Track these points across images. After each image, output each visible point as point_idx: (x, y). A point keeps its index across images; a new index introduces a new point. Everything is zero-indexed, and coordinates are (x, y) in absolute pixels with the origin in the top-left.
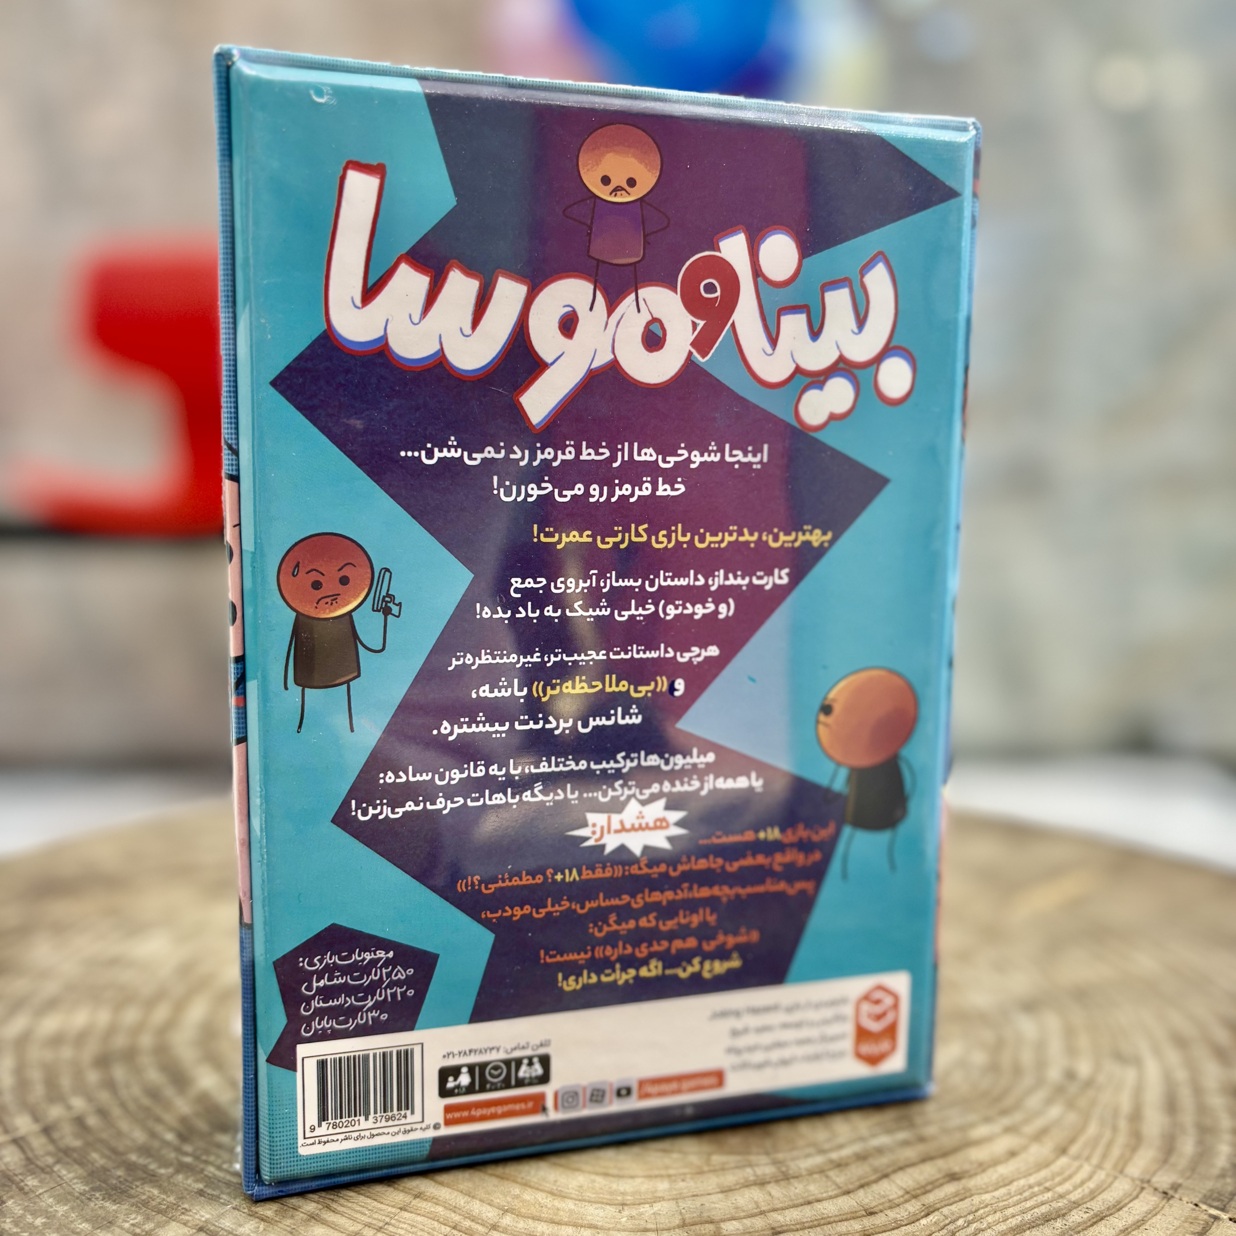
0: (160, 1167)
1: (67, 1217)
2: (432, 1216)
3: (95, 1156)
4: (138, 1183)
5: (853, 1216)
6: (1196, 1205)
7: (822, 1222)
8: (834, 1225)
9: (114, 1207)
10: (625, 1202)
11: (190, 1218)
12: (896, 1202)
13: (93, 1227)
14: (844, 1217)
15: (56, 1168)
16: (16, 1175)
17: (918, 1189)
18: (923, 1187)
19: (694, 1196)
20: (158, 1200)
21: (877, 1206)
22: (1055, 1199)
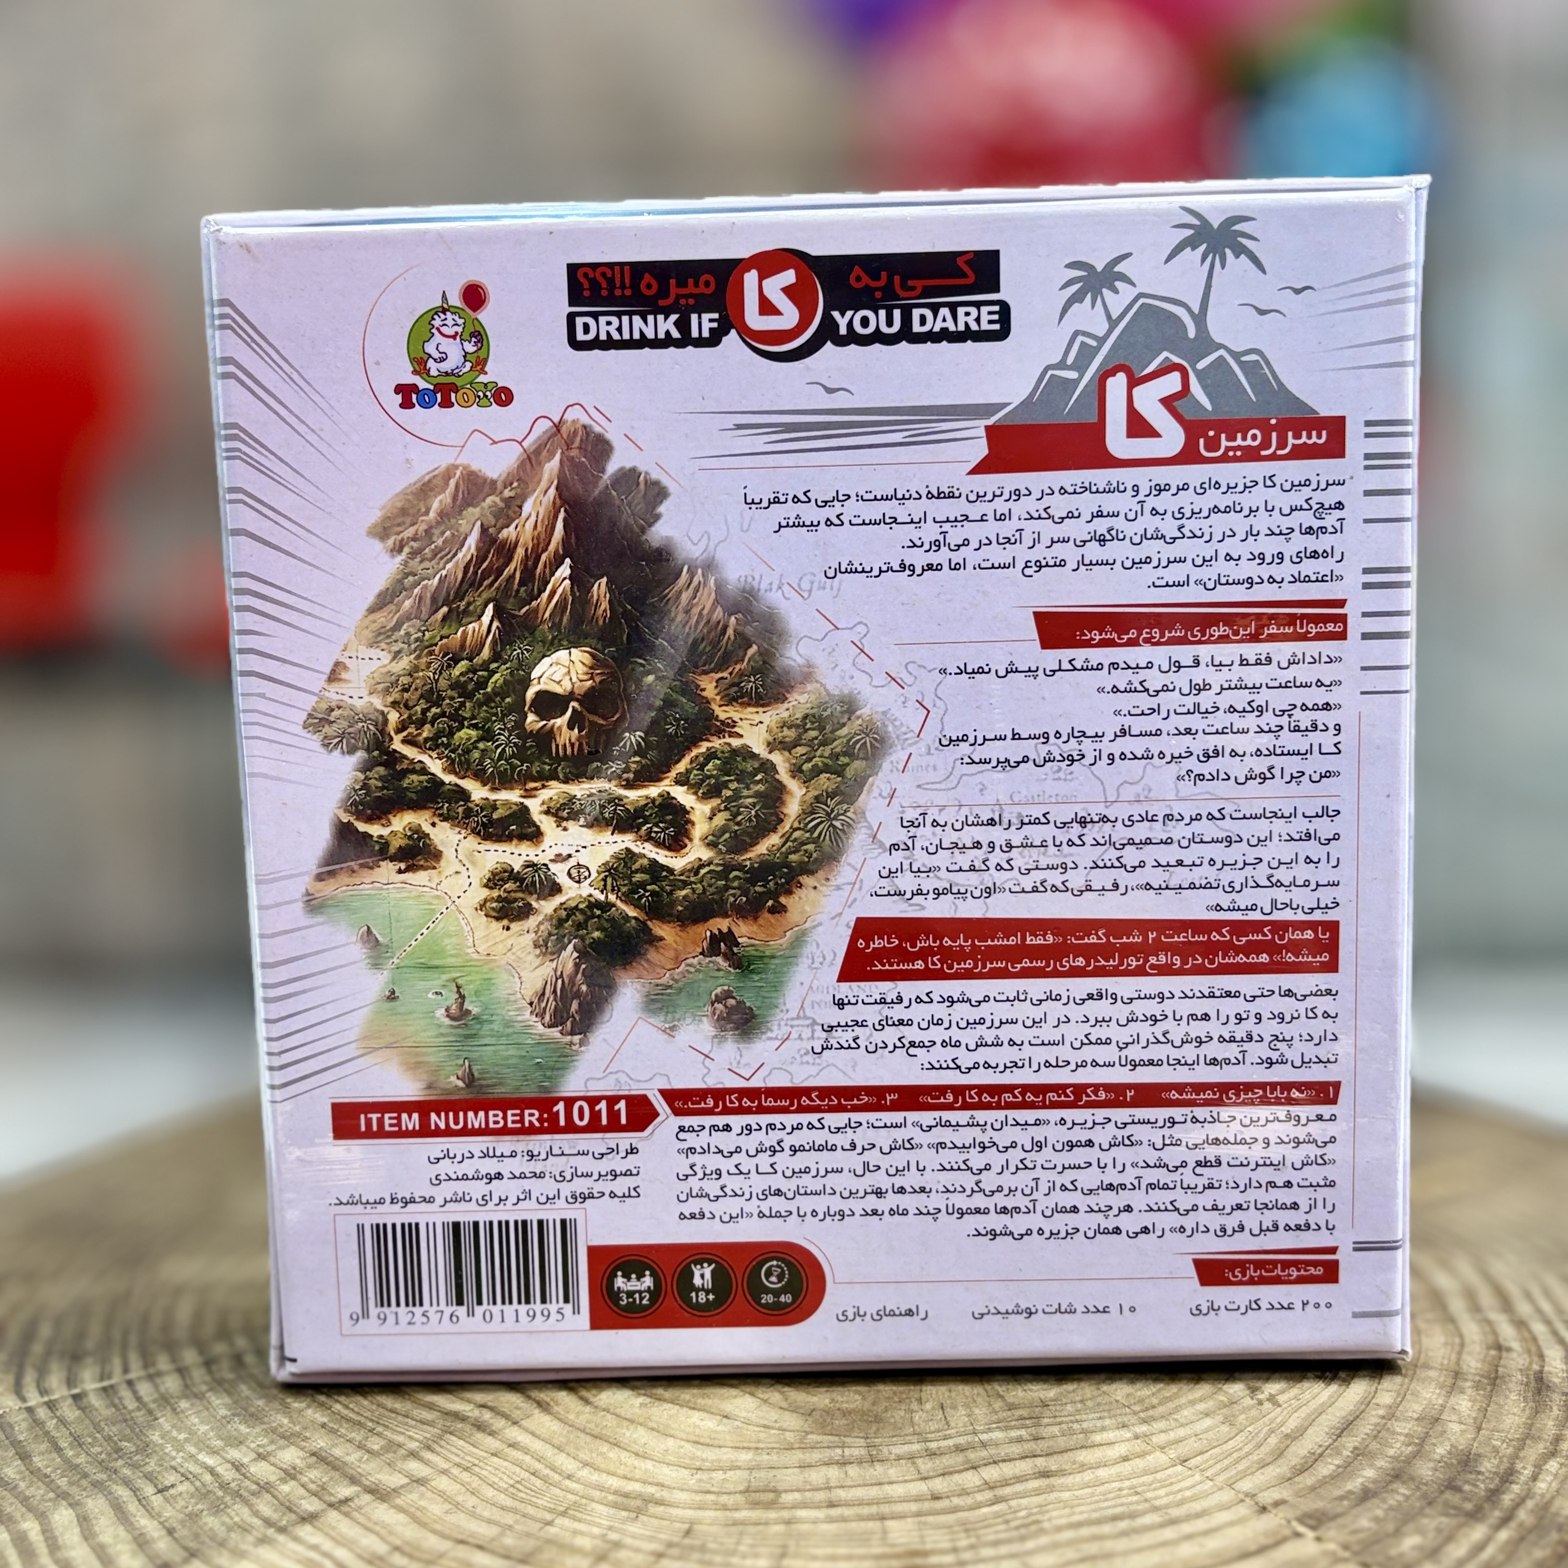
6: (1288, 1521)
22: (1137, 1503)
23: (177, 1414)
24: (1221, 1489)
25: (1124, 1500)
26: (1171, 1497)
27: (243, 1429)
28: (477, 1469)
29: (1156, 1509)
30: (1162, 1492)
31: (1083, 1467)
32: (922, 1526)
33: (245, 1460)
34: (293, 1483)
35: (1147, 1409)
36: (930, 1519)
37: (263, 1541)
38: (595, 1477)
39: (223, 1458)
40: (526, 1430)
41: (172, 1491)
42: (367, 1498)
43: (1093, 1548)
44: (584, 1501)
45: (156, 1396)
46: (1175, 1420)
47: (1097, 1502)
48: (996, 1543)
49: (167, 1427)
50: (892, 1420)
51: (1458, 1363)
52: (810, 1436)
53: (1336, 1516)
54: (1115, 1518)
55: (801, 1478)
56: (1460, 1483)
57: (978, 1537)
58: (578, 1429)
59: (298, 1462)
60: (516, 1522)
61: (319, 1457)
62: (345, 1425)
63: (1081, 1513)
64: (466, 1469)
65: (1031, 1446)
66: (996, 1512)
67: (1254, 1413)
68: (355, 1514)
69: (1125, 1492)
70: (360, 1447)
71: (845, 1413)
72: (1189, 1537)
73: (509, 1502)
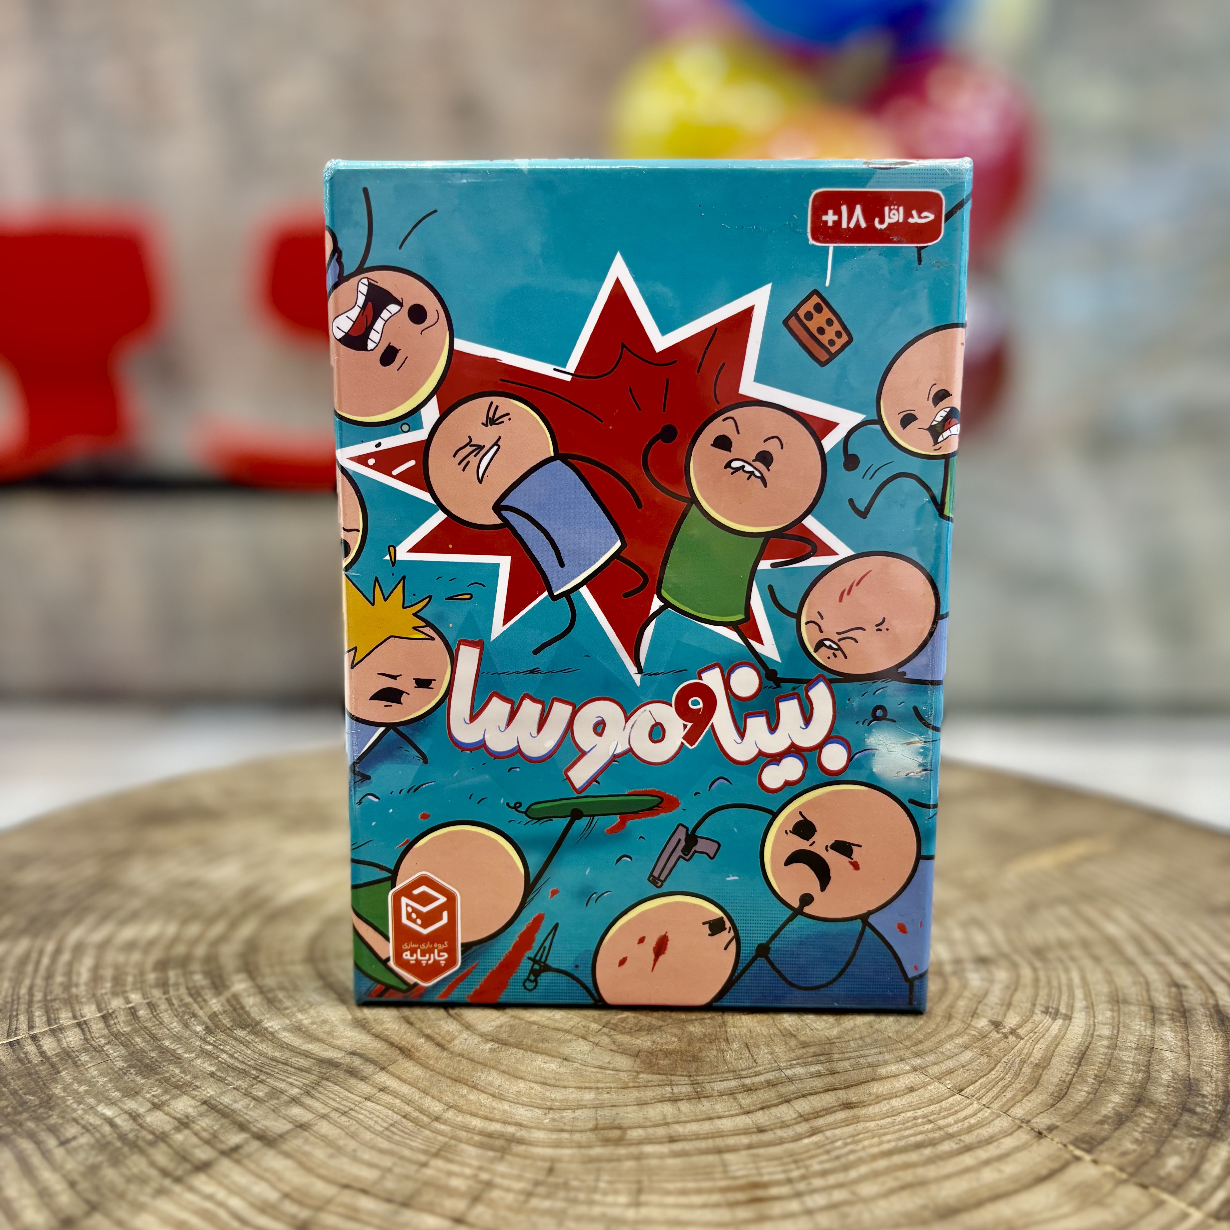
0: (185, 1052)
1: (104, 1087)
2: (389, 1106)
3: (138, 1040)
4: (165, 1064)
5: (746, 1132)
6: (1065, 1146)
7: (716, 1135)
8: (725, 1138)
9: (143, 1081)
10: (552, 1107)
11: (198, 1094)
12: (788, 1123)
13: (122, 1096)
14: (736, 1132)
15: (107, 1047)
16: (74, 1052)
17: (812, 1114)
18: (817, 1112)
19: (613, 1106)
20: (178, 1078)
21: (769, 1125)
22: (933, 1130)
23: (78, 1066)
24: (999, 1116)
25: (921, 1128)
26: (960, 1124)
27: (139, 1080)
28: (353, 1113)
29: (950, 1136)
30: (951, 1120)
31: (879, 1099)
32: (756, 1158)
33: (142, 1111)
34: (187, 1132)
35: (916, 1044)
36: (761, 1151)
37: (161, 1192)
38: (460, 1118)
39: (121, 1109)
40: (393, 1074)
41: (74, 1144)
42: (255, 1144)
43: (908, 1176)
44: (453, 1142)
45: (59, 1050)
46: (942, 1053)
47: (900, 1130)
48: (824, 1173)
49: (69, 1080)
50: (708, 1060)
51: (1150, 999)
52: (641, 1076)
53: (1104, 1140)
54: (919, 1146)
55: (641, 1115)
56: (1192, 1106)
57: (806, 1167)
58: (439, 1073)
59: (190, 1110)
60: (395, 1164)
61: (209, 1105)
62: (231, 1074)
63: (889, 1141)
64: (344, 1113)
65: (830, 1079)
66: (816, 1143)
67: (1003, 1045)
68: (246, 1162)
69: (920, 1121)
70: (247, 1094)
71: (668, 1054)
72: (987, 1163)
73: (384, 1144)
